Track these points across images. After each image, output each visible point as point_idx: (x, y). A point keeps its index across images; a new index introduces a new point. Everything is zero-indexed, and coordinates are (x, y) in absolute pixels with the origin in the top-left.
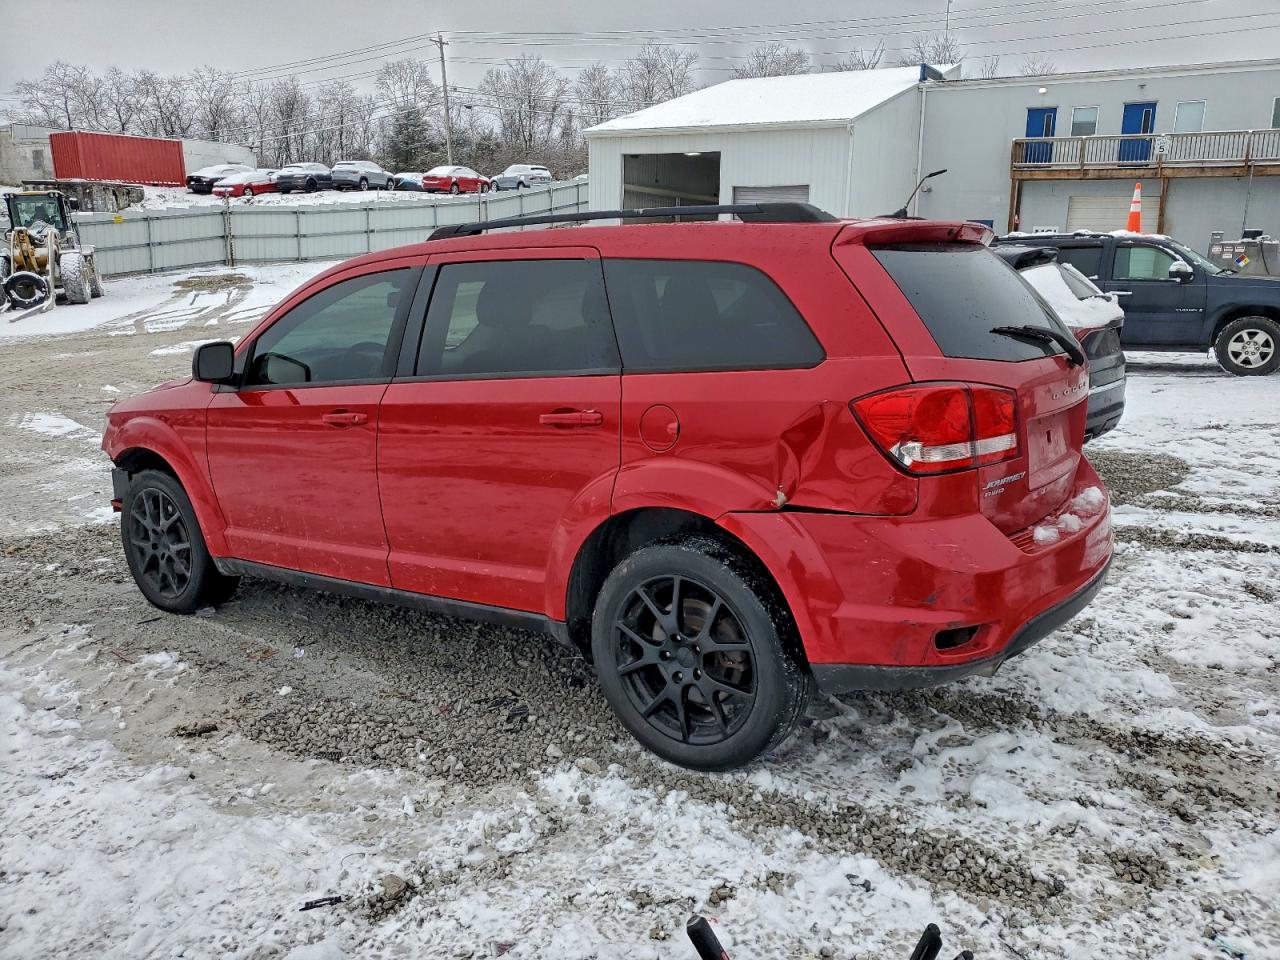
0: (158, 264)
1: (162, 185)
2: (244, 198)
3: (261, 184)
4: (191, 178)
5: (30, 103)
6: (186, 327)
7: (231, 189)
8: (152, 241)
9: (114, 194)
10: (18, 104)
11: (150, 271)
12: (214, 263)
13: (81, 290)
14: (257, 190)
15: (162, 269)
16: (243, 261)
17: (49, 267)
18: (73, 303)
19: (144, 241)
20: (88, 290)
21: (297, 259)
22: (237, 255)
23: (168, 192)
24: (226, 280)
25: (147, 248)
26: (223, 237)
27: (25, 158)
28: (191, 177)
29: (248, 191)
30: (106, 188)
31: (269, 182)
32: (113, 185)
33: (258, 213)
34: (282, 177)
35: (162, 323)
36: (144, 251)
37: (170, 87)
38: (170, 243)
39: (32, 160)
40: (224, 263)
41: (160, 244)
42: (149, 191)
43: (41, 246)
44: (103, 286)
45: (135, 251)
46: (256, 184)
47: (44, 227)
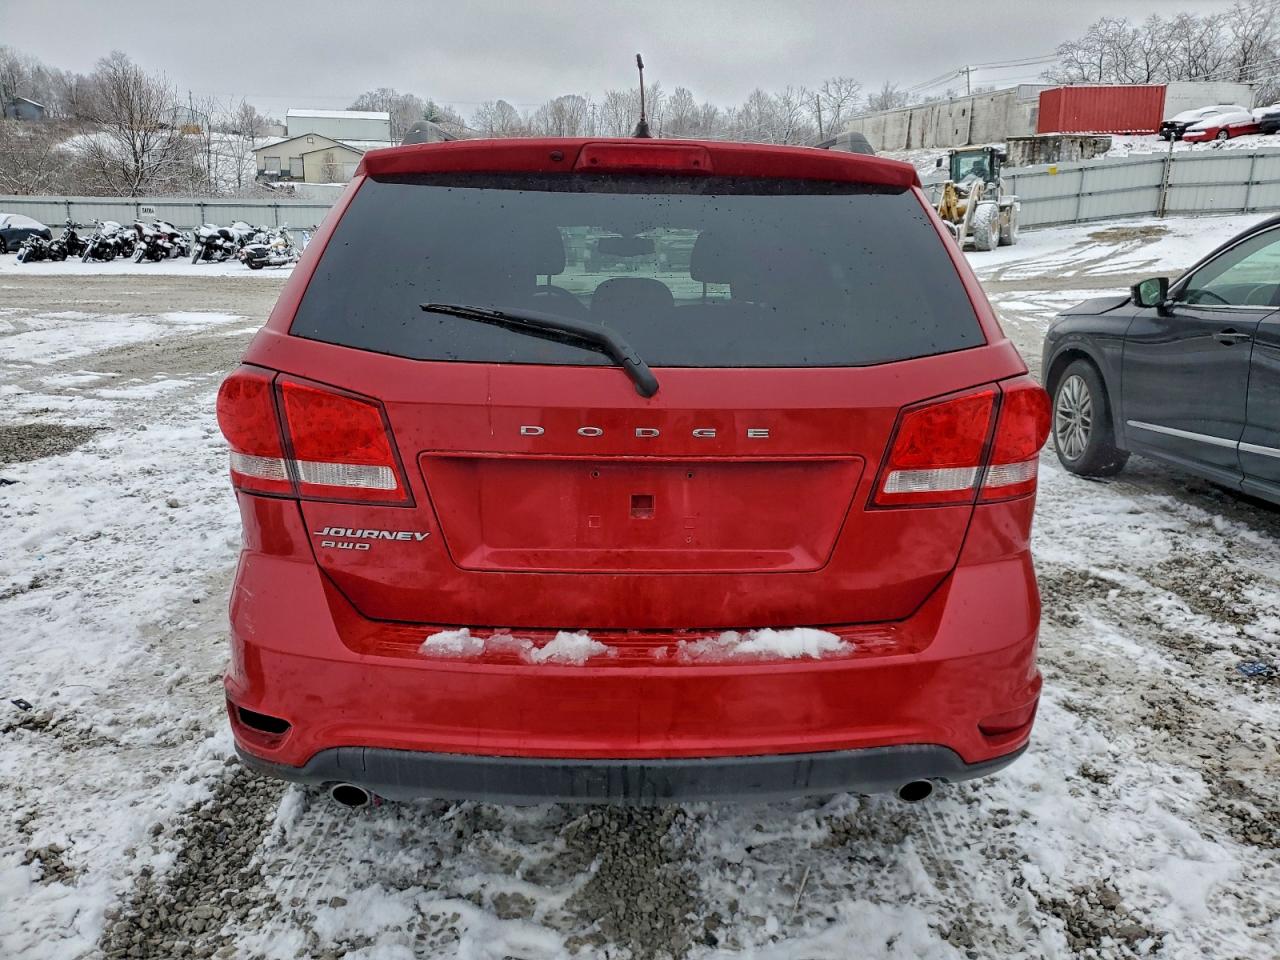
0: (1083, 215)
1: (1134, 134)
2: (1214, 143)
3: (1240, 125)
4: (1166, 125)
5: (1069, 62)
6: (1037, 278)
7: (1203, 133)
8: (1083, 191)
9: (1081, 146)
10: (1058, 64)
11: (1074, 222)
12: (1143, 214)
13: (987, 238)
14: (1231, 132)
15: (1087, 220)
16: (1177, 212)
17: (965, 217)
18: (980, 250)
19: (1075, 191)
20: (995, 238)
21: (1243, 209)
22: (1170, 205)
23: (1137, 140)
24: (1141, 232)
25: (1077, 199)
26: (1158, 186)
27: (1024, 116)
28: (1166, 123)
29: (1223, 135)
30: (1074, 140)
31: (1251, 123)
32: (1082, 137)
33: (1225, 158)
34: (1268, 116)
35: (1022, 272)
36: (1073, 202)
37: (1204, 27)
38: (1100, 193)
39: (1029, 117)
40: (1154, 214)
41: (1090, 194)
42: (1118, 142)
43: (965, 197)
44: (1015, 234)
45: (1063, 203)
46: (1235, 126)
47: (974, 180)
